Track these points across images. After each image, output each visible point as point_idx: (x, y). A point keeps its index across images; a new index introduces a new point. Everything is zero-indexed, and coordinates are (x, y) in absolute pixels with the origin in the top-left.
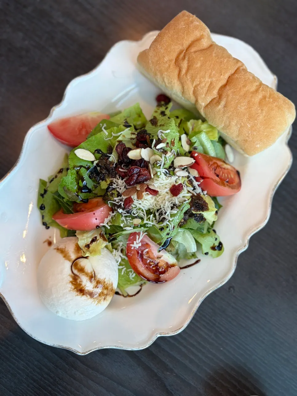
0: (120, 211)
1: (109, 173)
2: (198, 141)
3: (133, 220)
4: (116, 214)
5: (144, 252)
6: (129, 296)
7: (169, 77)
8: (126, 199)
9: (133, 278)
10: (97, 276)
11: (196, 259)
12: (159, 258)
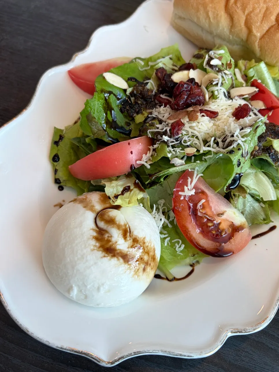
0: (166, 138)
1: (147, 104)
2: (256, 75)
3: (185, 149)
4: (159, 146)
5: (198, 207)
6: (175, 279)
7: (215, 9)
8: (172, 125)
9: (181, 252)
10: (133, 232)
11: (271, 225)
12: (220, 215)
